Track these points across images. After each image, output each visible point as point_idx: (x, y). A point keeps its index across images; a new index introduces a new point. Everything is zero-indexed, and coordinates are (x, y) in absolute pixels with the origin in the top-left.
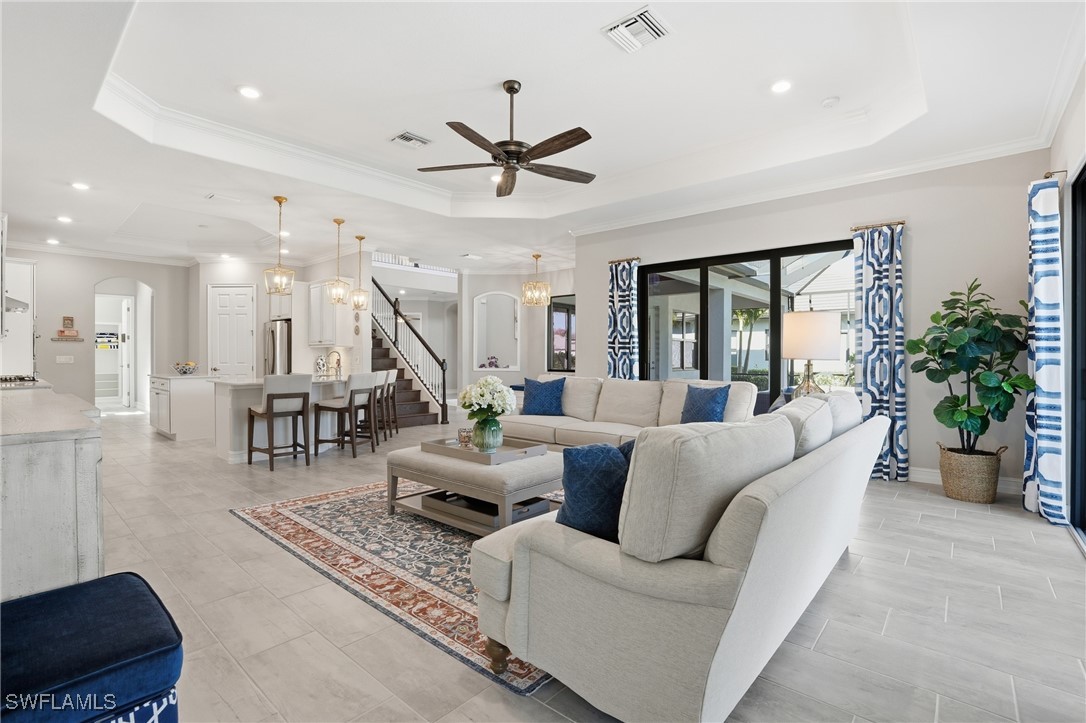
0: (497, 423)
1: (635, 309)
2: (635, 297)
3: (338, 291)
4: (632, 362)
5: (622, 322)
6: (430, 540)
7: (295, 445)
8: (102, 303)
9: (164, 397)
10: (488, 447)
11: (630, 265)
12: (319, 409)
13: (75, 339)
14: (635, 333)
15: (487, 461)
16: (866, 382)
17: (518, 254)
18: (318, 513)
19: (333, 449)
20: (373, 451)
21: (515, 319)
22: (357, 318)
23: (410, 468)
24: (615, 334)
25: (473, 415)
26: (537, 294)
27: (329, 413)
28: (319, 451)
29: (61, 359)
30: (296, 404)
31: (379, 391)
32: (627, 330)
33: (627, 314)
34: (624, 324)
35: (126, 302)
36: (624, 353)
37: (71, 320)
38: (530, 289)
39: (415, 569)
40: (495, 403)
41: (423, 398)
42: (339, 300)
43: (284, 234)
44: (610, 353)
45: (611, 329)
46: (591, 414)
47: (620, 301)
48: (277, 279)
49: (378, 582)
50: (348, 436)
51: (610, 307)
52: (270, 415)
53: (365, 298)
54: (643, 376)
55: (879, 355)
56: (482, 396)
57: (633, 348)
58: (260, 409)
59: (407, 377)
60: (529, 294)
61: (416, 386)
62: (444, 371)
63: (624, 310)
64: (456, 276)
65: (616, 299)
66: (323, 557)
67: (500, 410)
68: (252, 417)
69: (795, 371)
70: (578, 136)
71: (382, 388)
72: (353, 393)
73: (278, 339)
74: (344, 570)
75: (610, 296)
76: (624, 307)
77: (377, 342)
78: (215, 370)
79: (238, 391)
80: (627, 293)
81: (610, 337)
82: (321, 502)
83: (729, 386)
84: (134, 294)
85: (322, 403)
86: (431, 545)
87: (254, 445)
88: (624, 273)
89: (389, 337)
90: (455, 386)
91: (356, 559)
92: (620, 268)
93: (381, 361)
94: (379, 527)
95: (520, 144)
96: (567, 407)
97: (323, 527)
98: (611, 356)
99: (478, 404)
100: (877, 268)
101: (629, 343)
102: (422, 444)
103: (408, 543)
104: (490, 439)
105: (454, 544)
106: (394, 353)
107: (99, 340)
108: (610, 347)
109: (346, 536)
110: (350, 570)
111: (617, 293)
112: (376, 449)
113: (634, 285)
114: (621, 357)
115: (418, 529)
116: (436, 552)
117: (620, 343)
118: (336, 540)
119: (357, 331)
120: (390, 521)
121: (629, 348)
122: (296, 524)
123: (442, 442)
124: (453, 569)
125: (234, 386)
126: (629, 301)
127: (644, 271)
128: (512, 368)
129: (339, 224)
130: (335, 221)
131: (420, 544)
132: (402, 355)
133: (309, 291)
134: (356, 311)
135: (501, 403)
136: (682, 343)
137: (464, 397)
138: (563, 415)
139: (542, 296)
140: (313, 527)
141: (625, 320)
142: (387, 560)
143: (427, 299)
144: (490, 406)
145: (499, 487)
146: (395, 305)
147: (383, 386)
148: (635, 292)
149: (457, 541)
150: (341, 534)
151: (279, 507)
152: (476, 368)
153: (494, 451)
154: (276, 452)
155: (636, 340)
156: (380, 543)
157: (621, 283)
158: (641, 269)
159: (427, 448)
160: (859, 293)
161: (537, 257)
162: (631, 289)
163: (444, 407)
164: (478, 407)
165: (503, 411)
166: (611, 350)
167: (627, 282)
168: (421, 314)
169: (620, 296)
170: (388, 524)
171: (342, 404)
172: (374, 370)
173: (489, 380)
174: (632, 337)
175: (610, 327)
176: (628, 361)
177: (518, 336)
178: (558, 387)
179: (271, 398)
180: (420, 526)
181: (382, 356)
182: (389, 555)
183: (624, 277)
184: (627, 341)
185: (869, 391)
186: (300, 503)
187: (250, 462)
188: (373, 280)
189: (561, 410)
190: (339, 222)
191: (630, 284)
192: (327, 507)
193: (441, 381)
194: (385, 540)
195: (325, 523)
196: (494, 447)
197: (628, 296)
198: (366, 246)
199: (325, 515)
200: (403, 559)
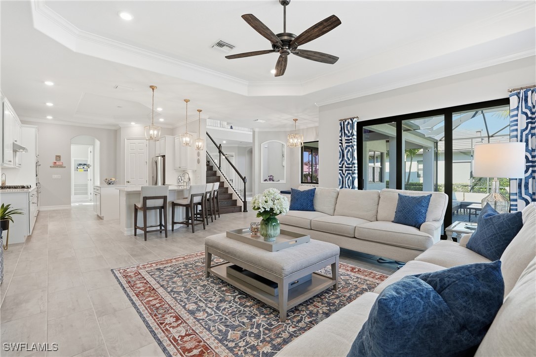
0: (276, 220)
1: (355, 147)
2: (356, 140)
3: (186, 139)
4: (353, 179)
5: (347, 155)
6: (230, 302)
7: (161, 225)
8: (73, 148)
9: (98, 196)
10: (270, 236)
11: (352, 121)
12: (174, 205)
13: (61, 166)
14: (356, 161)
15: (269, 249)
16: (520, 192)
17: (286, 119)
18: (162, 275)
19: (183, 227)
20: (204, 229)
21: (283, 156)
22: (199, 154)
23: (219, 249)
24: (343, 162)
25: (260, 214)
26: (296, 141)
27: (181, 207)
28: (175, 228)
29: (55, 176)
30: (160, 202)
31: (208, 195)
32: (351, 160)
33: (351, 150)
34: (349, 156)
35: (90, 148)
36: (349, 173)
37: (59, 157)
38: (292, 138)
39: (217, 332)
40: (275, 207)
41: (234, 198)
42: (187, 144)
43: (160, 109)
44: (340, 173)
45: (341, 159)
46: (332, 210)
47: (346, 143)
48: (151, 132)
49: (188, 346)
50: (190, 219)
51: (340, 146)
52: (145, 209)
53: (203, 144)
54: (361, 187)
55: (531, 174)
56: (266, 202)
57: (354, 170)
58: (140, 205)
59: (225, 186)
60: (291, 141)
61: (230, 191)
62: (245, 183)
63: (348, 148)
64: (252, 133)
65: (344, 142)
66: (155, 315)
67: (278, 212)
68: (136, 209)
69: (438, 183)
70: (332, 23)
71: (210, 192)
72: (192, 196)
73: (159, 166)
74: (167, 330)
75: (340, 140)
76: (349, 146)
77: (210, 168)
78: (128, 182)
79: (130, 194)
80: (351, 138)
81: (340, 164)
82: (166, 265)
83: (431, 195)
84: (93, 145)
85: (176, 202)
86: (231, 306)
87: (137, 225)
88: (349, 126)
89: (216, 165)
90: (251, 190)
91: (178, 318)
92: (346, 123)
93: (212, 178)
94: (198, 288)
95: (290, 35)
96: (317, 206)
97: (162, 286)
98: (341, 175)
99: (264, 208)
100: (530, 115)
101: (352, 167)
102: (227, 232)
103: (215, 304)
104: (271, 231)
105: (247, 306)
106: (219, 173)
107: (79, 167)
108: (340, 170)
109: (176, 295)
110: (171, 329)
111: (344, 138)
112: (206, 227)
113: (355, 133)
114: (347, 175)
115: (223, 291)
116: (233, 314)
117: (346, 167)
118: (168, 299)
119: (199, 162)
120: (206, 283)
121: (352, 170)
122: (147, 283)
123: (240, 231)
124: (245, 333)
125: (128, 192)
126: (351, 142)
127: (361, 125)
128: (281, 181)
129: (187, 102)
130: (185, 100)
131: (224, 305)
132: (223, 175)
133: (174, 141)
134: (198, 151)
135: (278, 207)
136: (374, 168)
137: (254, 203)
138: (315, 211)
139: (298, 141)
140: (156, 286)
141: (349, 154)
142: (198, 320)
143: (237, 145)
144: (272, 209)
145: (279, 271)
146: (219, 148)
147: (211, 191)
148: (355, 137)
149: (248, 304)
150: (172, 293)
151: (141, 268)
152: (262, 181)
153: (274, 239)
154: (148, 229)
155: (356, 165)
156: (196, 303)
157: (346, 132)
158: (358, 123)
159: (229, 235)
160: (515, 133)
161: (296, 120)
162: (353, 135)
163: (245, 202)
164: (263, 210)
165: (280, 213)
166: (341, 172)
167: (351, 132)
168: (234, 153)
169: (346, 140)
170: (204, 286)
171: (187, 202)
172: (207, 182)
173: (271, 191)
174: (354, 164)
175: (340, 158)
176: (351, 178)
177: (285, 164)
178: (312, 193)
179: (145, 199)
180: (224, 289)
181: (212, 174)
182: (201, 315)
183: (349, 129)
184: (351, 166)
185: (523, 199)
186: (154, 265)
187: (135, 235)
188: (207, 134)
189: (313, 208)
190: (187, 101)
191: (352, 132)
192: (169, 269)
193: (243, 188)
194: (200, 300)
195: (164, 283)
196: (274, 237)
197: (351, 139)
198: (203, 115)
199: (167, 276)
200: (210, 320)
